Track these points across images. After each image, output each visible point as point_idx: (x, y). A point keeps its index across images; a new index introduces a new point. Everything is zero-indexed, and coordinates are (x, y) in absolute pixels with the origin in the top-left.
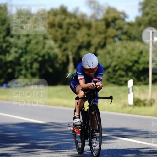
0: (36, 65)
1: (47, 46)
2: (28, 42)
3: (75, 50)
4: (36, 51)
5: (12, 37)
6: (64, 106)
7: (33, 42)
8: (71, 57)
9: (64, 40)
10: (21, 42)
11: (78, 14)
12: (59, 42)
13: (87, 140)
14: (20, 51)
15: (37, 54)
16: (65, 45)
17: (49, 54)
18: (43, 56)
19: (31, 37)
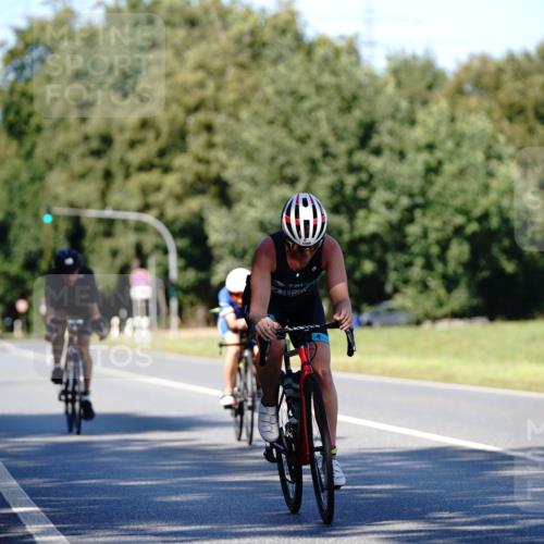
0: (459, 251)
2: (433, 170)
4: (458, 202)
5: (377, 152)
7: (449, 168)
14: (405, 201)
15: (462, 211)
18: (484, 218)
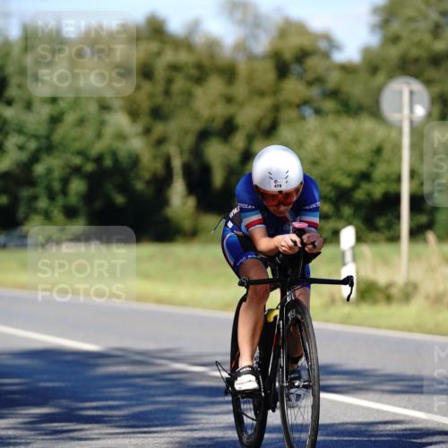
0: (77, 186)
1: (109, 132)
2: (55, 120)
3: (189, 141)
4: (77, 145)
5: (9, 103)
6: (160, 301)
7: (70, 118)
8: (177, 163)
9: (157, 114)
10: (36, 120)
11: (199, 40)
12: (144, 120)
13: (274, 411)
14: (33, 145)
15: (81, 153)
16: (159, 129)
17: (114, 154)
18: (99, 159)
19: (62, 105)
